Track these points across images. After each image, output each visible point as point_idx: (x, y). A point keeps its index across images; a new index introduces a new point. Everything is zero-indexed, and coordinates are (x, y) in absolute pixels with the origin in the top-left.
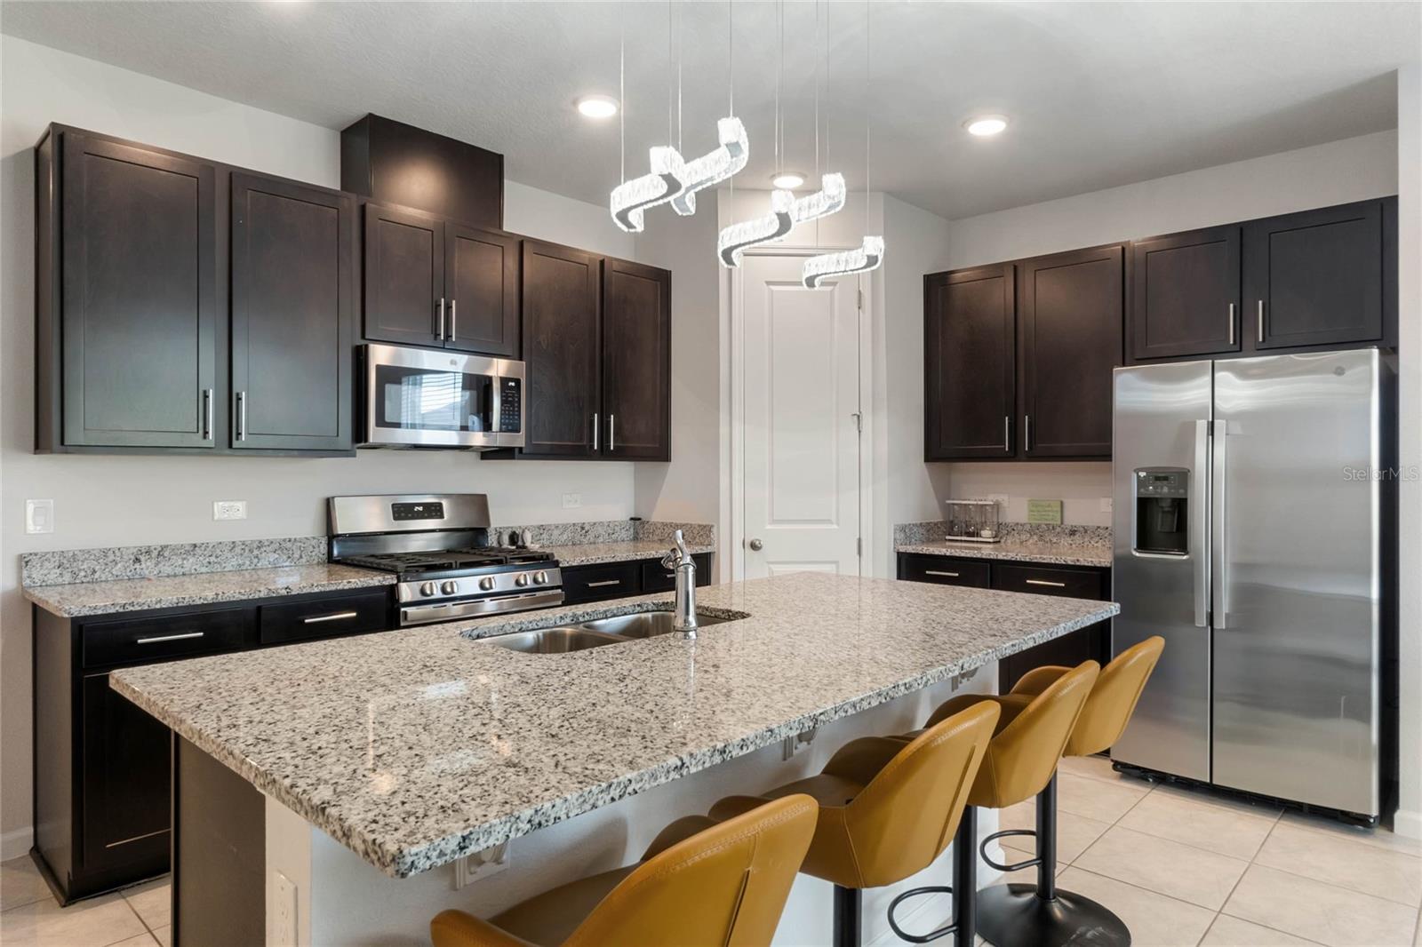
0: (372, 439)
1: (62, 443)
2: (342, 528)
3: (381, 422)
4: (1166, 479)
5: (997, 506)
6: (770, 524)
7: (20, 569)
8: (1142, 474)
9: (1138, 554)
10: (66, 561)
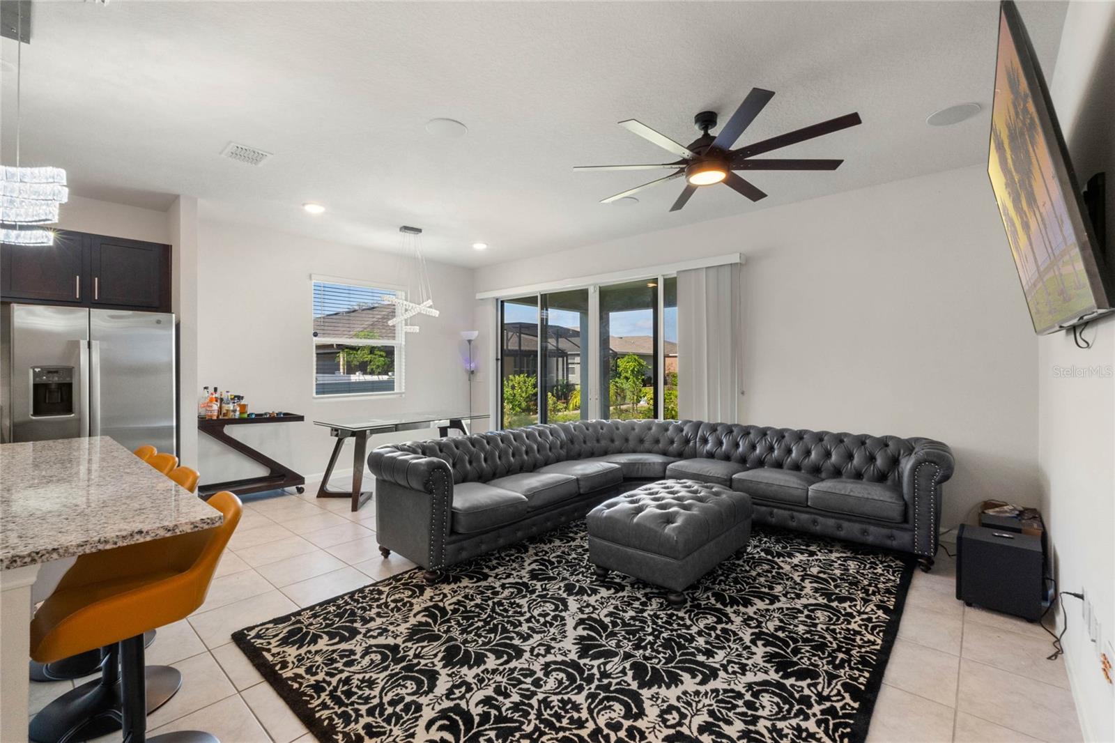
4: (56, 372)
8: (37, 370)
9: (34, 418)
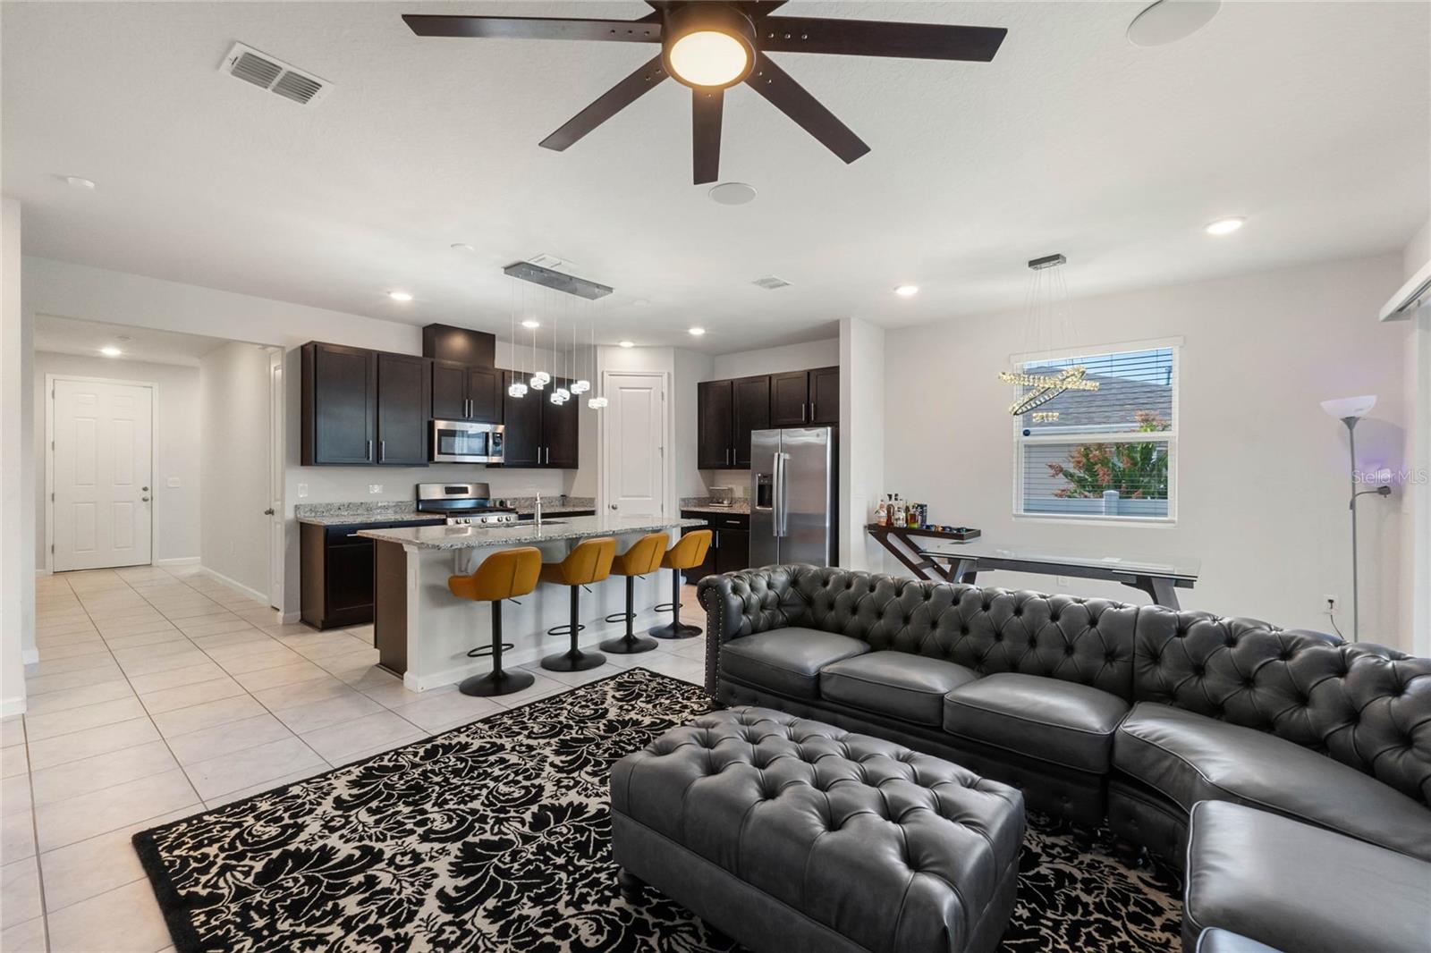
0: (436, 460)
1: (316, 462)
2: (422, 497)
3: (440, 453)
5: (731, 490)
6: (621, 497)
7: (296, 511)
8: (760, 475)
9: (757, 508)
10: (313, 509)
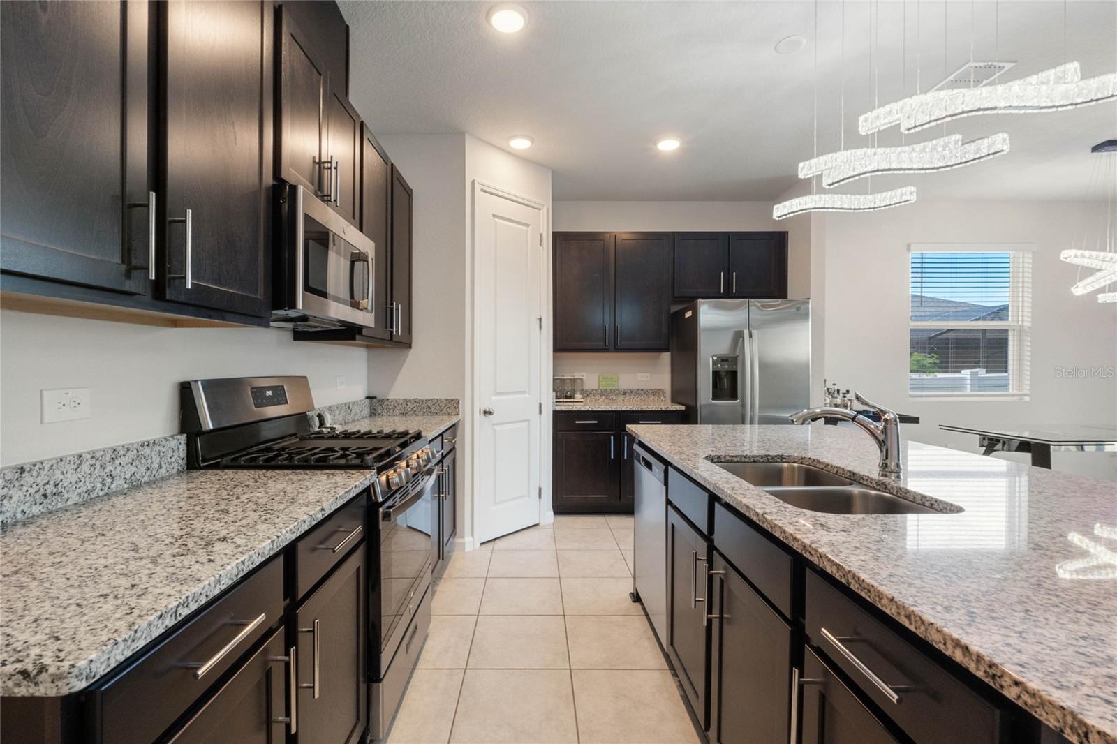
4: (727, 360)
5: (581, 380)
6: (494, 395)
8: (715, 358)
9: (713, 401)
